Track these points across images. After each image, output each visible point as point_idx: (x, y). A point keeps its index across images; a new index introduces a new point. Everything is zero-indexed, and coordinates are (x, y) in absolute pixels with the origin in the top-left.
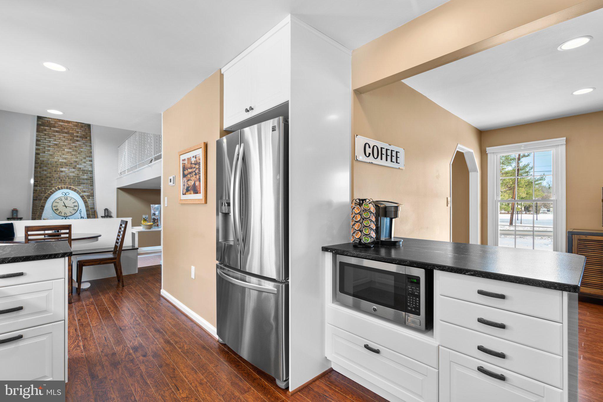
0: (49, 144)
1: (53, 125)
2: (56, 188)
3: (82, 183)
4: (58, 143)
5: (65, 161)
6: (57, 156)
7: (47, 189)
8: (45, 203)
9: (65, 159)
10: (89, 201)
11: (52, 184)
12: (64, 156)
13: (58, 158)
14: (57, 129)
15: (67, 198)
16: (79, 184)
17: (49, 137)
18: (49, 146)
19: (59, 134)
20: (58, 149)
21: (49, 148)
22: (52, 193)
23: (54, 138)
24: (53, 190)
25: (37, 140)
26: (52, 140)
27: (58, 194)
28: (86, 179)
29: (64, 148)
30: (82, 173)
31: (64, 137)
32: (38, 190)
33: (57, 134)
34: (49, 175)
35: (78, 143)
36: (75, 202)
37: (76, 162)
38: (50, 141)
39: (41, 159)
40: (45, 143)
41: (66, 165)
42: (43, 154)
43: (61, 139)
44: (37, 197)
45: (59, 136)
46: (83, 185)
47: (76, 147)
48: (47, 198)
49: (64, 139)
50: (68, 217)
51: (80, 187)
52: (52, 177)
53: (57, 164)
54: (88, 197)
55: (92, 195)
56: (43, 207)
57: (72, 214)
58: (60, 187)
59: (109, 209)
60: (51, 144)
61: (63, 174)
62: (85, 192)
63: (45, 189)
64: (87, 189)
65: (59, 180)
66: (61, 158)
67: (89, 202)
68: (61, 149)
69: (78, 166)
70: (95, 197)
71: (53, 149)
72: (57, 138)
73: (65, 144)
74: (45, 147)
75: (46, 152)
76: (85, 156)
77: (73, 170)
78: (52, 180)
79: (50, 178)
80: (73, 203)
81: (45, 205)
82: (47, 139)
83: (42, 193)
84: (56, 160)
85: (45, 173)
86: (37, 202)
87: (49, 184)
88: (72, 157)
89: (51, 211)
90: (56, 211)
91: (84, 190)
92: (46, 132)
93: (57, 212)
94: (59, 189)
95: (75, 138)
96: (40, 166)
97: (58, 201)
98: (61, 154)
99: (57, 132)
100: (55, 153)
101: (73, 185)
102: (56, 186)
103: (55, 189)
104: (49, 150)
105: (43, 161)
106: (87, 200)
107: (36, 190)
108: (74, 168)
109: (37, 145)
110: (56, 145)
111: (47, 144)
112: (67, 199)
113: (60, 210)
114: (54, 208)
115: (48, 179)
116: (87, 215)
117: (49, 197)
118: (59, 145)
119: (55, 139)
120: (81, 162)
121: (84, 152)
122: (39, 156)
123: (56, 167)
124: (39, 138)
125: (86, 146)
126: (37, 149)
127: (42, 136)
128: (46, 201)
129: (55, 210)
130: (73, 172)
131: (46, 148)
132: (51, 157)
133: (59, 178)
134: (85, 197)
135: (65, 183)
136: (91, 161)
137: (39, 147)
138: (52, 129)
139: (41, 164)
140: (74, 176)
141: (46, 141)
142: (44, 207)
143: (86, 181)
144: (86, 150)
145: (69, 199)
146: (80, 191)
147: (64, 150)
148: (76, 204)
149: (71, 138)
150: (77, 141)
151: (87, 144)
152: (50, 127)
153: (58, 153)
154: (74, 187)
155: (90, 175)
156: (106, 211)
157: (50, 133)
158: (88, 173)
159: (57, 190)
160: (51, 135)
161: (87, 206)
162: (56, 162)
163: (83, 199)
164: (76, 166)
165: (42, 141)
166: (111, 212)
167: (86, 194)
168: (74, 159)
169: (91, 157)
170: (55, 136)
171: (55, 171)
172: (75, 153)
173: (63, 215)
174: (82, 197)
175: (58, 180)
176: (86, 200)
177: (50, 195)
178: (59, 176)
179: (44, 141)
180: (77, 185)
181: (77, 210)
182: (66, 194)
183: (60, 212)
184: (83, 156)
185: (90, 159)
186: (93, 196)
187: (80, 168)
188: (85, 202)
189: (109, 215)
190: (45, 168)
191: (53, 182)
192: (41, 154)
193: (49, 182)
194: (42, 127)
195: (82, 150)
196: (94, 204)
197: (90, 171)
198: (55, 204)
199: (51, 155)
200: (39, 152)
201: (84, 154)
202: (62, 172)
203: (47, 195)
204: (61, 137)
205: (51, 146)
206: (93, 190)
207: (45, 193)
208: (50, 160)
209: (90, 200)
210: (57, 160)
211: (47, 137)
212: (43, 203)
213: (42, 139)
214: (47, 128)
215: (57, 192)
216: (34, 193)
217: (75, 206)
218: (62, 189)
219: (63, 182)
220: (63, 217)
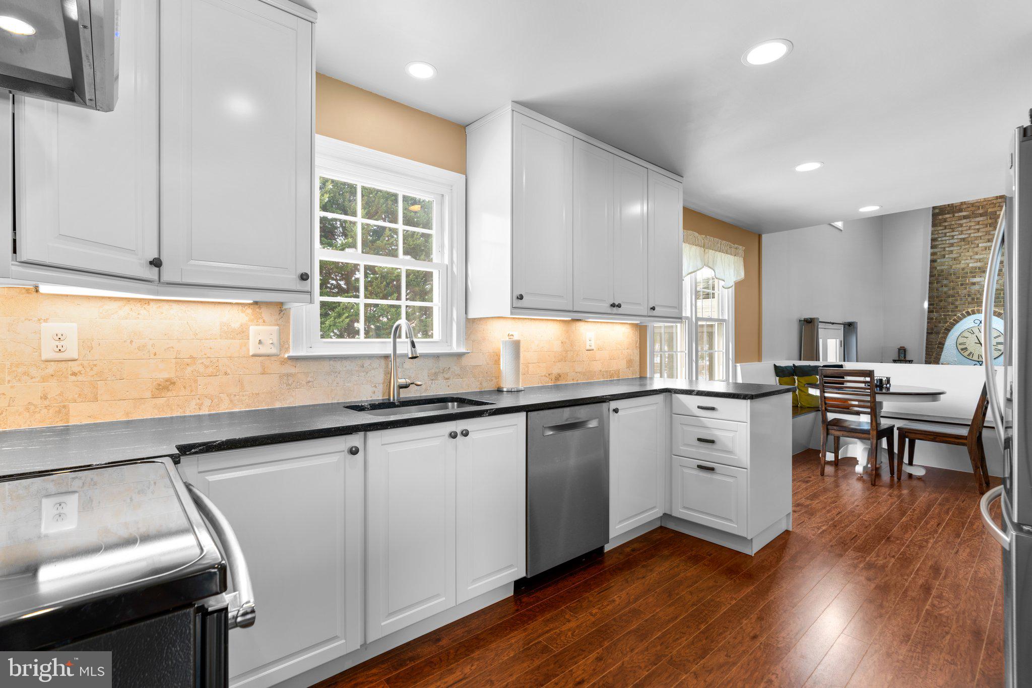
0: (951, 241)
1: (957, 208)
2: (964, 312)
4: (967, 236)
5: (979, 264)
6: (964, 258)
7: (949, 315)
8: (945, 338)
9: (979, 261)
11: (957, 307)
13: (967, 261)
14: (964, 214)
17: (951, 230)
18: (952, 245)
19: (968, 220)
20: (966, 247)
21: (952, 249)
22: (957, 322)
23: (960, 229)
24: (959, 317)
25: (933, 240)
26: (957, 233)
27: (968, 323)
29: (976, 242)
31: (978, 223)
32: (934, 318)
33: (964, 221)
34: (951, 292)
36: (999, 336)
38: (953, 236)
39: (938, 268)
40: (944, 242)
42: (943, 260)
43: (973, 227)
44: (932, 329)
45: (969, 224)
48: (948, 330)
49: (977, 227)
52: (956, 295)
53: (965, 273)
56: (941, 345)
58: (970, 310)
60: (955, 241)
61: (976, 287)
63: (944, 315)
65: (969, 299)
66: (972, 261)
68: (973, 246)
71: (959, 248)
72: (965, 228)
73: (979, 234)
74: (944, 248)
75: (947, 256)
78: (956, 300)
79: (953, 296)
80: (995, 338)
81: (945, 341)
82: (948, 234)
83: (940, 322)
84: (962, 266)
85: (945, 289)
86: (933, 336)
87: (951, 307)
89: (955, 351)
90: (963, 351)
92: (946, 224)
93: (966, 354)
94: (968, 314)
96: (937, 279)
97: (966, 334)
98: (972, 254)
99: (965, 217)
100: (962, 254)
102: (964, 310)
103: (962, 315)
104: (952, 251)
105: (942, 271)
107: (932, 319)
109: (932, 247)
110: (964, 240)
111: (948, 242)
113: (971, 349)
114: (960, 347)
115: (950, 300)
117: (952, 328)
118: (969, 239)
119: (962, 231)
122: (936, 264)
123: (963, 277)
124: (936, 236)
126: (933, 254)
127: (940, 232)
128: (947, 334)
129: (962, 349)
131: (947, 249)
132: (955, 262)
133: (969, 296)
135: (979, 304)
137: (935, 250)
138: (956, 215)
139: (939, 275)
140: (996, 289)
141: (947, 238)
142: (943, 344)
147: (978, 247)
148: (1000, 339)
149: (990, 221)
152: (954, 213)
153: (967, 254)
154: (996, 310)
157: (953, 223)
159: (965, 317)
160: (955, 226)
162: (963, 269)
165: (939, 239)
170: (961, 225)
171: (962, 285)
173: (975, 358)
175: (967, 300)
177: (953, 325)
178: (969, 291)
179: (944, 239)
181: (1002, 351)
182: (981, 323)
183: (971, 353)
190: (945, 282)
191: (957, 303)
192: (939, 261)
193: (952, 304)
194: (940, 217)
198: (961, 340)
199: (955, 259)
200: (935, 257)
202: (974, 284)
203: (948, 326)
204: (973, 224)
205: (955, 244)
207: (946, 322)
208: (954, 267)
210: (966, 266)
211: (947, 231)
212: (942, 338)
213: (940, 235)
214: (947, 216)
215: (965, 320)
216: (928, 323)
217: (999, 344)
218: (974, 313)
219: (975, 301)
220: (977, 363)
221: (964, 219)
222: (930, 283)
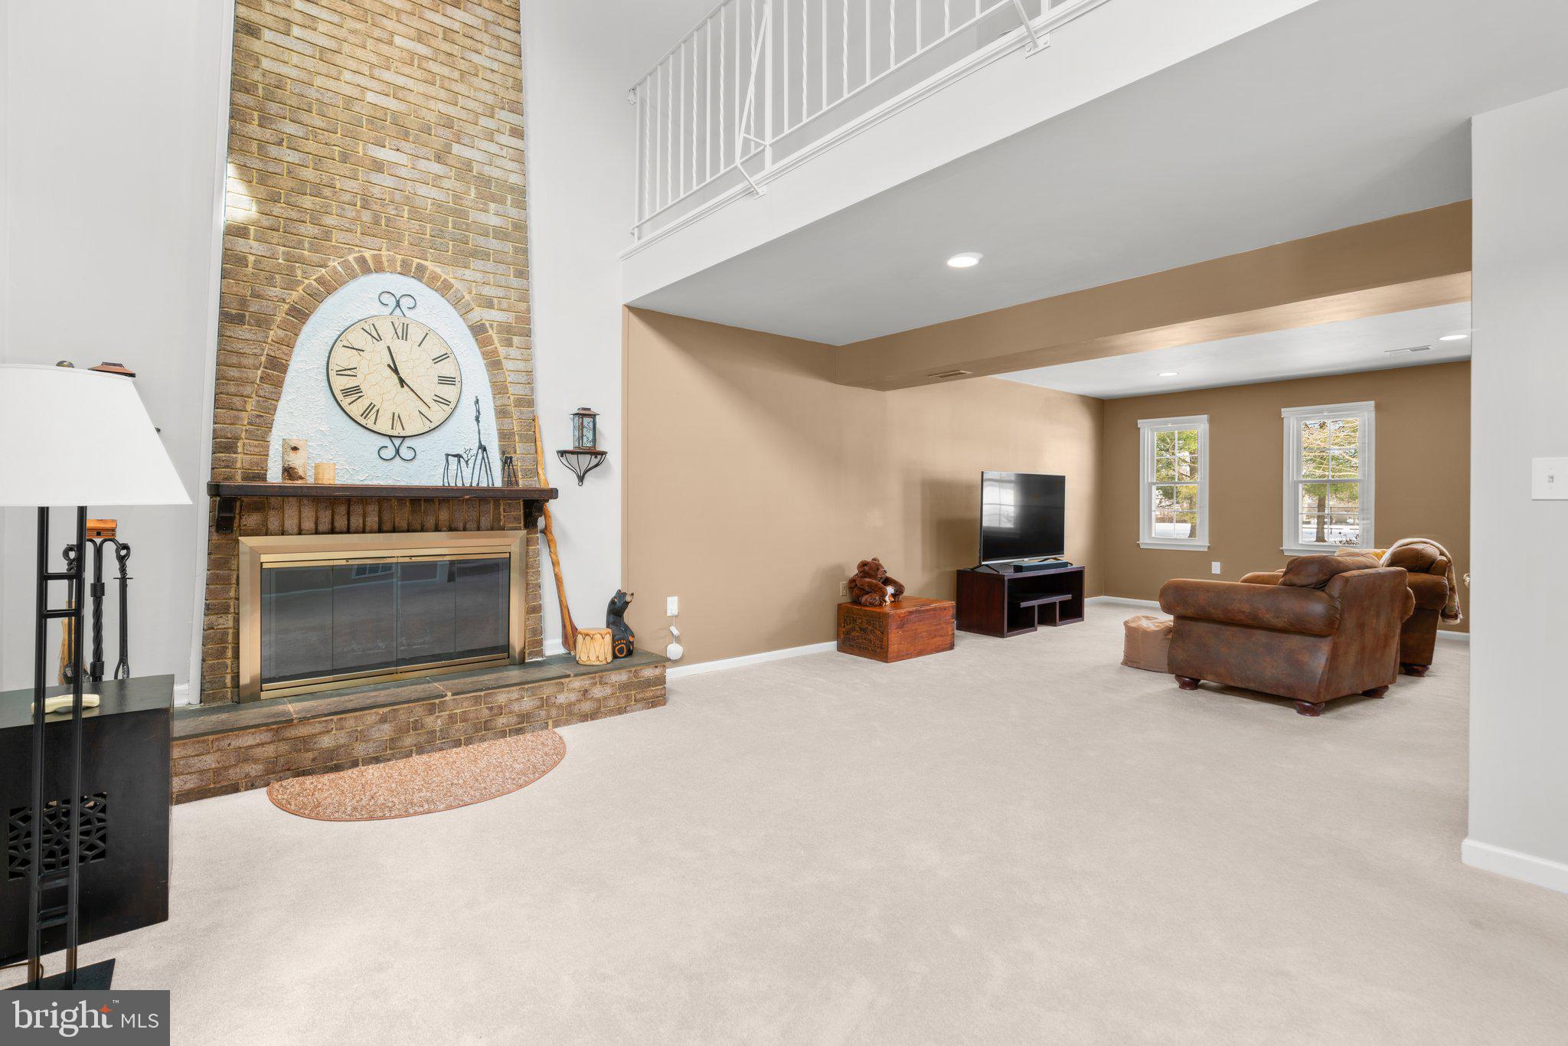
2: (351, 258)
3: (474, 254)
5: (392, 104)
6: (353, 64)
7: (302, 261)
8: (287, 344)
10: (511, 363)
11: (327, 235)
12: (388, 76)
13: (360, 80)
15: (405, 330)
16: (466, 255)
22: (328, 287)
24: (336, 272)
27: (360, 299)
28: (496, 234)
30: (480, 195)
32: (251, 258)
36: (445, 356)
37: (448, 123)
39: (264, 64)
41: (401, 130)
42: (282, 40)
44: (243, 302)
46: (480, 263)
47: (447, 34)
48: (300, 314)
50: (408, 443)
51: (468, 274)
52: (327, 192)
53: (352, 117)
54: (506, 332)
55: (521, 329)
56: (278, 367)
57: (428, 426)
58: (368, 254)
61: (385, 180)
62: (489, 304)
63: (289, 258)
64: (501, 292)
65: (366, 216)
66: (374, 84)
67: (508, 365)
68: (377, 32)
69: (456, 149)
70: (537, 343)
75: (294, 30)
76: (489, 99)
77: (437, 168)
78: (326, 209)
79: (317, 192)
80: (437, 360)
81: (289, 355)
83: (270, 281)
84: (346, 89)
85: (290, 156)
86: (243, 332)
87: (309, 229)
88: (431, 90)
89: (322, 397)
90: (349, 400)
91: (487, 291)
93: (356, 410)
94: (363, 268)
97: (357, 338)
100: (346, 47)
101: (435, 258)
102: (350, 251)
103: (346, 264)
105: (279, 81)
106: (502, 351)
107: (241, 261)
108: (439, 159)
112: (405, 336)
113: (370, 395)
114: (340, 383)
115: (307, 202)
116: (502, 436)
117: (312, 308)
120: (470, 129)
121: (489, 76)
122: (254, 44)
123: (346, 131)
125: (495, 43)
128: (293, 329)
129: (347, 392)
132: (322, 66)
133: (365, 204)
134: (490, 332)
135: (394, 239)
136: (518, 133)
139: (267, 95)
140: (439, 205)
142: (283, 368)
143: (494, 244)
144: (496, 67)
145: (415, 334)
146: (467, 297)
147: (391, 42)
148: (447, 369)
151: (501, 31)
153: (361, 54)
154: (438, 270)
155: (512, 212)
156: (586, 421)
158: (502, 201)
159: (353, 276)
161: (499, 389)
162: (349, 100)
163: (480, 344)
164: (448, 148)
166: (602, 435)
167: (496, 316)
168: (440, 107)
169: (517, 108)
171: (344, 158)
172: (444, 70)
173: (384, 426)
174: (478, 330)
175: (358, 216)
176: (495, 352)
177: (316, 297)
178: (365, 190)
180: (455, 263)
181: (452, 405)
182: (398, 305)
183: (371, 406)
184: (480, 96)
185: (513, 118)
186: (528, 333)
187: (469, 165)
188: (494, 364)
190: (290, 128)
191: (330, 220)
192: (265, 34)
193: (313, 219)
195: (475, 58)
196: (528, 378)
197: (512, 189)
198: (342, 357)
199: (322, 54)
200: (251, 15)
201: (488, 86)
202: (378, 166)
203: (299, 300)
206: (525, 296)
207: (291, 285)
208: (318, 82)
209: (511, 352)
210: (355, 93)
212: (279, 342)
215: (355, 285)
216: (225, 275)
217: (445, 380)
218: (379, 269)
219: (382, 227)
220: (386, 442)
222: (236, 114)
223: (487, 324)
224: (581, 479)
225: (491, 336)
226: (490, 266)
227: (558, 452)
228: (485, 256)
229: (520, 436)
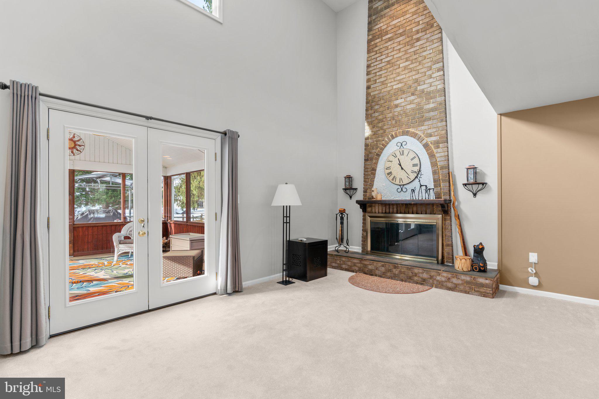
0: (381, 65)
2: (390, 136)
3: (425, 120)
4: (391, 58)
5: (400, 85)
6: (390, 81)
7: (379, 141)
8: (376, 163)
9: (400, 82)
10: (439, 154)
11: (385, 132)
12: (398, 78)
13: (392, 84)
15: (403, 151)
16: (422, 121)
17: (380, 54)
18: (381, 69)
19: (392, 42)
20: (391, 69)
21: (381, 73)
22: (385, 146)
23: (386, 52)
24: (386, 141)
25: (368, 66)
26: (384, 57)
27: (392, 147)
28: (432, 110)
29: (398, 63)
30: (427, 99)
31: (399, 43)
33: (390, 43)
35: (418, 43)
36: (415, 157)
37: (416, 81)
38: (382, 60)
39: (372, 94)
40: (375, 67)
41: (402, 91)
42: (375, 86)
43: (395, 49)
44: (368, 155)
45: (393, 46)
46: (427, 123)
47: (415, 53)
48: (379, 155)
49: (399, 47)
50: (405, 186)
51: (423, 128)
52: (384, 120)
53: (391, 95)
54: (437, 144)
55: (445, 139)
56: (374, 170)
57: (410, 181)
58: (394, 133)
59: (480, 168)
60: (383, 64)
61: (399, 109)
62: (430, 135)
63: (377, 141)
64: (434, 130)
65: (394, 122)
66: (395, 83)
67: (437, 155)
68: (396, 67)
69: (419, 88)
70: (452, 144)
71: (386, 71)
72: (390, 51)
73: (400, 54)
74: (376, 73)
75: (378, 81)
76: (429, 64)
77: (413, 98)
78: (385, 124)
80: (412, 159)
81: (377, 167)
82: (378, 59)
83: (373, 148)
84: (388, 89)
85: (377, 114)
86: (368, 163)
87: (381, 132)
88: (411, 74)
89: (384, 176)
90: (389, 176)
91: (429, 131)
92: (377, 49)
93: (391, 178)
94: (393, 137)
95: (414, 37)
96: (371, 105)
97: (391, 158)
98: (394, 75)
99: (390, 39)
100: (388, 77)
101: (413, 127)
102: (390, 134)
103: (388, 138)
104: (381, 75)
105: (374, 96)
106: (435, 151)
108: (413, 94)
109: (368, 73)
110: (388, 62)
111: (378, 66)
112: (403, 154)
113: (394, 174)
114: (387, 172)
115: (380, 125)
116: (435, 181)
117: (381, 153)
118: (393, 61)
120: (424, 79)
121: (430, 56)
122: (370, 90)
123: (389, 100)
124: (370, 62)
125: (431, 44)
126: (368, 80)
128: (377, 159)
129: (388, 174)
130: (411, 103)
131: (378, 74)
132: (383, 86)
133: (393, 119)
134: (431, 145)
135: (401, 126)
136: (442, 69)
137: (370, 76)
138: (384, 38)
139: (372, 101)
140: (413, 109)
143: (432, 114)
144: (431, 51)
145: (406, 152)
146: (422, 136)
147: (399, 67)
148: (416, 161)
149: (408, 40)
150: (418, 40)
151: (433, 38)
153: (392, 76)
154: (413, 130)
155: (440, 99)
156: (470, 171)
157: (382, 47)
158: (435, 97)
159: (390, 141)
160: (383, 50)
161: (434, 164)
163: (427, 150)
164: (416, 90)
165: (372, 65)
166: (483, 175)
167: (433, 139)
168: (414, 77)
169: (441, 60)
170: (387, 48)
171: (388, 108)
172: (415, 65)
173: (397, 182)
174: (426, 146)
175: (392, 123)
176: (432, 152)
177: (382, 149)
178: (393, 114)
179: (375, 64)
180: (419, 126)
181: (417, 173)
182: (402, 145)
183: (394, 177)
184: (426, 65)
185: (440, 65)
186: (447, 142)
187: (423, 91)
188: (431, 156)
189: (478, 182)
190: (377, 107)
191: (385, 127)
192: (372, 86)
194: (373, 43)
195: (424, 54)
196: (447, 158)
197: (440, 91)
198: (388, 164)
199: (383, 83)
200: (369, 83)
201: (429, 60)
202: (397, 106)
203: (379, 151)
204: (395, 45)
205: (383, 68)
206: (444, 128)
207: (377, 148)
208: (382, 91)
209: (439, 150)
211: (378, 55)
213: (373, 61)
214: (378, 41)
215: (391, 143)
216: (365, 150)
217: (415, 165)
218: (397, 136)
219: (398, 123)
220: (399, 187)
221: (390, 41)
222: (367, 110)
223: (429, 143)
224: (475, 195)
225: (431, 146)
226: (430, 122)
227: (463, 184)
228: (430, 119)
229: (442, 180)
